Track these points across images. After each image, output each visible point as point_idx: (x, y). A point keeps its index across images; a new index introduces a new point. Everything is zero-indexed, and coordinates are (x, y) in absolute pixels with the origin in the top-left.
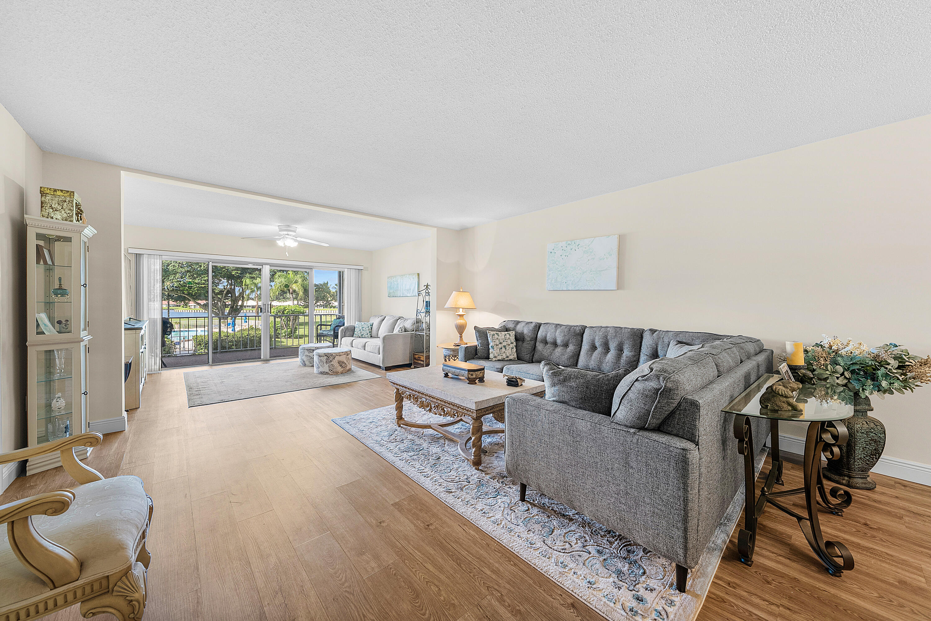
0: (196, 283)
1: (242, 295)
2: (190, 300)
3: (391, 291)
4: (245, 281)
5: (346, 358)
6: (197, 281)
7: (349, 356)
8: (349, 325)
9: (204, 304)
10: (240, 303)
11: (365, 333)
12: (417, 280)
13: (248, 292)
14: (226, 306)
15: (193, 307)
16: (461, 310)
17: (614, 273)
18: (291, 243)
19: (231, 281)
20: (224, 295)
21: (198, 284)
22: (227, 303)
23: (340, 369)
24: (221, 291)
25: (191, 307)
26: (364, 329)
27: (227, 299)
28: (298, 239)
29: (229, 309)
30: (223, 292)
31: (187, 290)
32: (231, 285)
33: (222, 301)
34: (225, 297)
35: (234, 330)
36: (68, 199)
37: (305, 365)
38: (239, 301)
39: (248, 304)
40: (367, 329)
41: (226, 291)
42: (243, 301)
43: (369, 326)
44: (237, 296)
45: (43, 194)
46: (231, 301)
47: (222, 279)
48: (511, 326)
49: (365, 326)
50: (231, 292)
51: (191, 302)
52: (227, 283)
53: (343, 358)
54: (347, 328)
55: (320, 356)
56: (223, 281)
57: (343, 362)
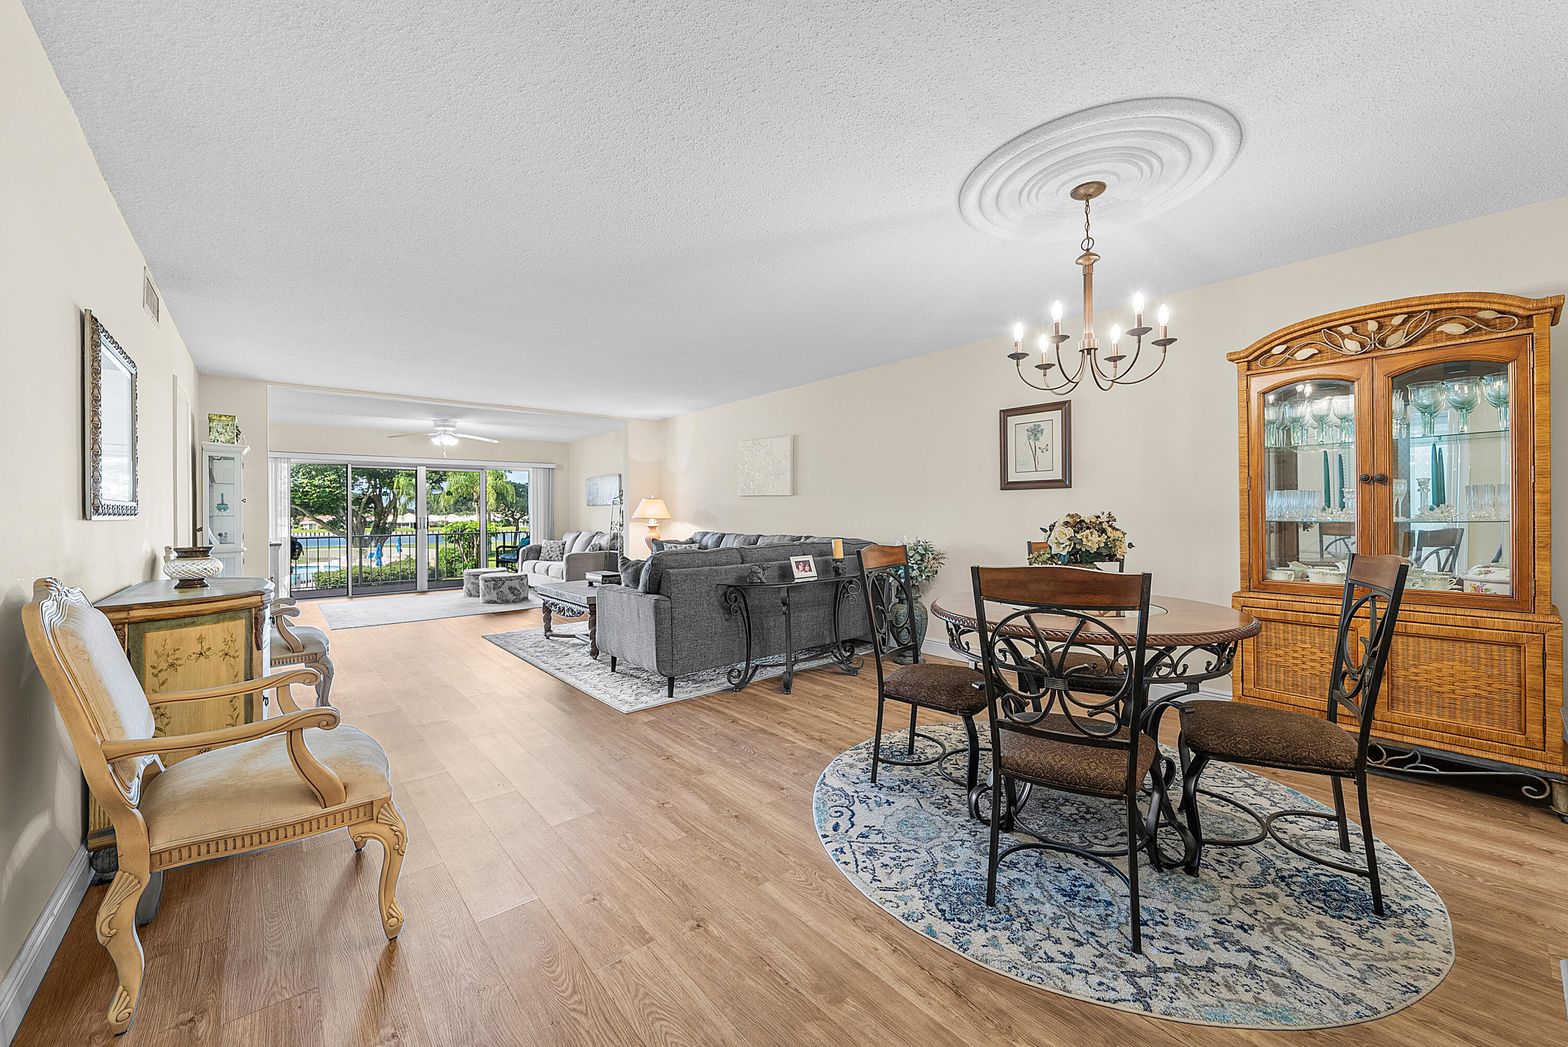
0: (315, 486)
1: (393, 504)
2: (304, 515)
3: (590, 498)
4: (398, 481)
5: (520, 583)
6: (316, 482)
7: (524, 581)
8: (535, 544)
9: (329, 522)
10: (390, 519)
11: (554, 555)
12: (617, 483)
13: (403, 500)
14: (365, 524)
15: (308, 527)
16: (653, 520)
17: (788, 477)
18: (449, 441)
19: (375, 480)
20: (362, 505)
21: (319, 487)
22: (368, 520)
23: (511, 597)
24: (358, 499)
25: (304, 527)
26: (553, 549)
27: (368, 512)
28: (460, 435)
29: (371, 529)
30: (362, 499)
31: (300, 497)
32: (375, 487)
33: (359, 517)
34: (364, 509)
35: (380, 564)
36: (230, 423)
37: (471, 595)
38: (388, 515)
39: (406, 521)
40: (558, 549)
41: (366, 498)
42: (395, 516)
43: (560, 544)
44: (385, 505)
45: (210, 420)
46: (375, 515)
47: (359, 478)
48: (698, 538)
49: (555, 546)
50: (374, 500)
51: (306, 518)
52: (367, 484)
53: (515, 584)
54: (531, 549)
55: (486, 581)
56: (361, 481)
57: (515, 589)
